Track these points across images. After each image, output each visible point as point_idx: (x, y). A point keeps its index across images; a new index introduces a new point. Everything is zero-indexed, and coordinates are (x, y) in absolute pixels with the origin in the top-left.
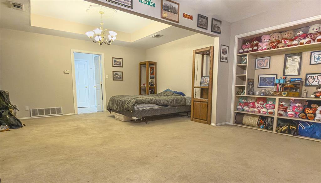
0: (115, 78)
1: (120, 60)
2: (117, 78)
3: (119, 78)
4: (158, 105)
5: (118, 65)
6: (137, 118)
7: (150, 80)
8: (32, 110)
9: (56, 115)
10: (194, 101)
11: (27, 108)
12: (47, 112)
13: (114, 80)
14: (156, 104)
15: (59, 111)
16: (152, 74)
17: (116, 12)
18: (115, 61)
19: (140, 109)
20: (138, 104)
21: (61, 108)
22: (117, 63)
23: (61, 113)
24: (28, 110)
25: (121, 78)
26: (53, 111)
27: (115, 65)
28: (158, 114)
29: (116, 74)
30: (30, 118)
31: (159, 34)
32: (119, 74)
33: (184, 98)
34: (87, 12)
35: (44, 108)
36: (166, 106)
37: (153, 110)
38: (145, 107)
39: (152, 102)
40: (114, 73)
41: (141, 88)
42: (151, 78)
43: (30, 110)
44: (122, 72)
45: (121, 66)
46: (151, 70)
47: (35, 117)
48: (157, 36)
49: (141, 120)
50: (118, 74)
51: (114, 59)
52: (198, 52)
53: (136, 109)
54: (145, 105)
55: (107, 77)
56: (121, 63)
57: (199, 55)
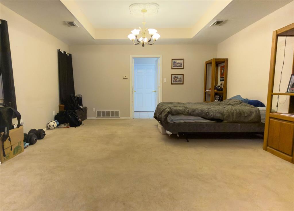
0: (173, 82)
1: (182, 61)
2: (176, 82)
3: (178, 82)
4: (204, 118)
5: (178, 66)
6: (171, 133)
7: (219, 83)
8: (97, 111)
9: (115, 117)
10: (270, 118)
11: (94, 110)
12: (108, 114)
13: (172, 84)
14: (202, 117)
15: (117, 114)
16: (222, 75)
17: (158, 6)
18: (175, 62)
19: (175, 121)
20: (173, 115)
21: (119, 111)
22: (177, 65)
23: (119, 116)
24: (95, 111)
25: (181, 81)
26: (113, 114)
27: (174, 67)
28: (205, 130)
29: (175, 77)
30: (95, 118)
31: (220, 19)
32: (179, 77)
33: (256, 111)
34: (131, 14)
35: (106, 111)
36: (219, 120)
37: (197, 125)
38: (183, 120)
39: (194, 113)
40: (173, 76)
41: (206, 93)
42: (221, 80)
43: (96, 111)
44: (183, 75)
45: (182, 67)
46: (222, 70)
47: (100, 118)
48: (218, 23)
49: (178, 136)
50: (177, 78)
51: (174, 61)
52: (280, 33)
53: (169, 121)
54: (183, 117)
55: (164, 81)
56: (182, 65)
57: (287, 37)
